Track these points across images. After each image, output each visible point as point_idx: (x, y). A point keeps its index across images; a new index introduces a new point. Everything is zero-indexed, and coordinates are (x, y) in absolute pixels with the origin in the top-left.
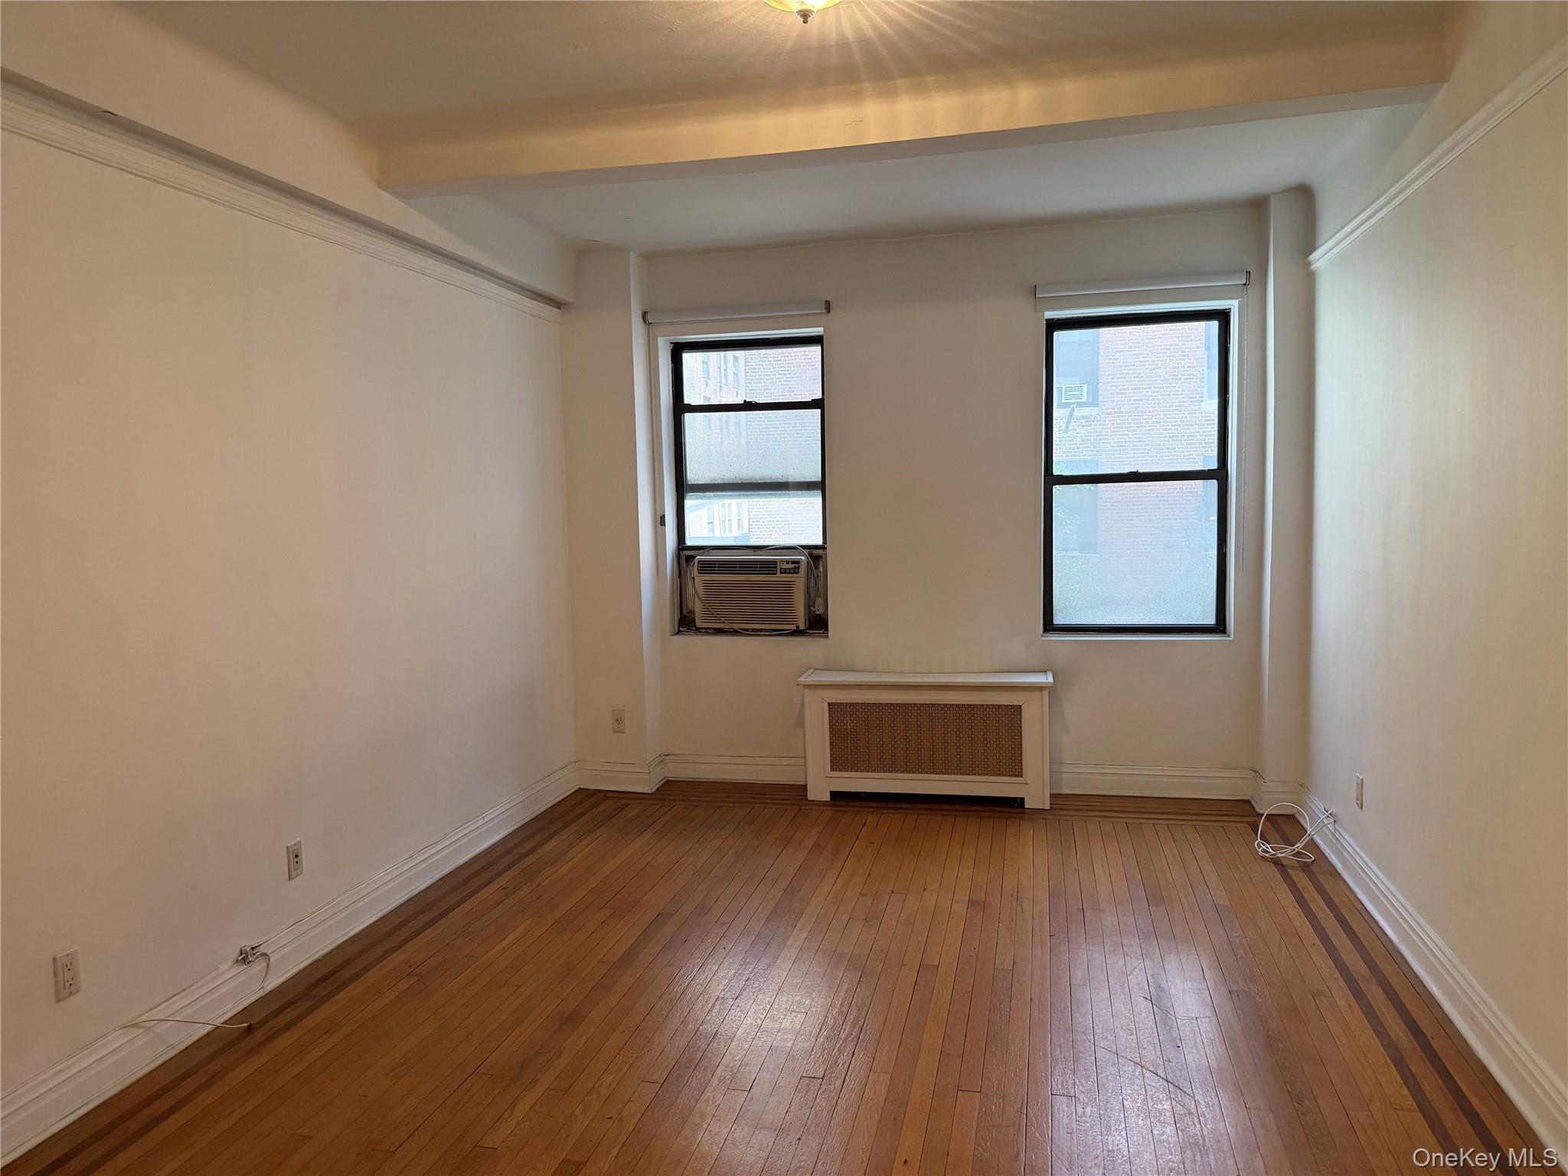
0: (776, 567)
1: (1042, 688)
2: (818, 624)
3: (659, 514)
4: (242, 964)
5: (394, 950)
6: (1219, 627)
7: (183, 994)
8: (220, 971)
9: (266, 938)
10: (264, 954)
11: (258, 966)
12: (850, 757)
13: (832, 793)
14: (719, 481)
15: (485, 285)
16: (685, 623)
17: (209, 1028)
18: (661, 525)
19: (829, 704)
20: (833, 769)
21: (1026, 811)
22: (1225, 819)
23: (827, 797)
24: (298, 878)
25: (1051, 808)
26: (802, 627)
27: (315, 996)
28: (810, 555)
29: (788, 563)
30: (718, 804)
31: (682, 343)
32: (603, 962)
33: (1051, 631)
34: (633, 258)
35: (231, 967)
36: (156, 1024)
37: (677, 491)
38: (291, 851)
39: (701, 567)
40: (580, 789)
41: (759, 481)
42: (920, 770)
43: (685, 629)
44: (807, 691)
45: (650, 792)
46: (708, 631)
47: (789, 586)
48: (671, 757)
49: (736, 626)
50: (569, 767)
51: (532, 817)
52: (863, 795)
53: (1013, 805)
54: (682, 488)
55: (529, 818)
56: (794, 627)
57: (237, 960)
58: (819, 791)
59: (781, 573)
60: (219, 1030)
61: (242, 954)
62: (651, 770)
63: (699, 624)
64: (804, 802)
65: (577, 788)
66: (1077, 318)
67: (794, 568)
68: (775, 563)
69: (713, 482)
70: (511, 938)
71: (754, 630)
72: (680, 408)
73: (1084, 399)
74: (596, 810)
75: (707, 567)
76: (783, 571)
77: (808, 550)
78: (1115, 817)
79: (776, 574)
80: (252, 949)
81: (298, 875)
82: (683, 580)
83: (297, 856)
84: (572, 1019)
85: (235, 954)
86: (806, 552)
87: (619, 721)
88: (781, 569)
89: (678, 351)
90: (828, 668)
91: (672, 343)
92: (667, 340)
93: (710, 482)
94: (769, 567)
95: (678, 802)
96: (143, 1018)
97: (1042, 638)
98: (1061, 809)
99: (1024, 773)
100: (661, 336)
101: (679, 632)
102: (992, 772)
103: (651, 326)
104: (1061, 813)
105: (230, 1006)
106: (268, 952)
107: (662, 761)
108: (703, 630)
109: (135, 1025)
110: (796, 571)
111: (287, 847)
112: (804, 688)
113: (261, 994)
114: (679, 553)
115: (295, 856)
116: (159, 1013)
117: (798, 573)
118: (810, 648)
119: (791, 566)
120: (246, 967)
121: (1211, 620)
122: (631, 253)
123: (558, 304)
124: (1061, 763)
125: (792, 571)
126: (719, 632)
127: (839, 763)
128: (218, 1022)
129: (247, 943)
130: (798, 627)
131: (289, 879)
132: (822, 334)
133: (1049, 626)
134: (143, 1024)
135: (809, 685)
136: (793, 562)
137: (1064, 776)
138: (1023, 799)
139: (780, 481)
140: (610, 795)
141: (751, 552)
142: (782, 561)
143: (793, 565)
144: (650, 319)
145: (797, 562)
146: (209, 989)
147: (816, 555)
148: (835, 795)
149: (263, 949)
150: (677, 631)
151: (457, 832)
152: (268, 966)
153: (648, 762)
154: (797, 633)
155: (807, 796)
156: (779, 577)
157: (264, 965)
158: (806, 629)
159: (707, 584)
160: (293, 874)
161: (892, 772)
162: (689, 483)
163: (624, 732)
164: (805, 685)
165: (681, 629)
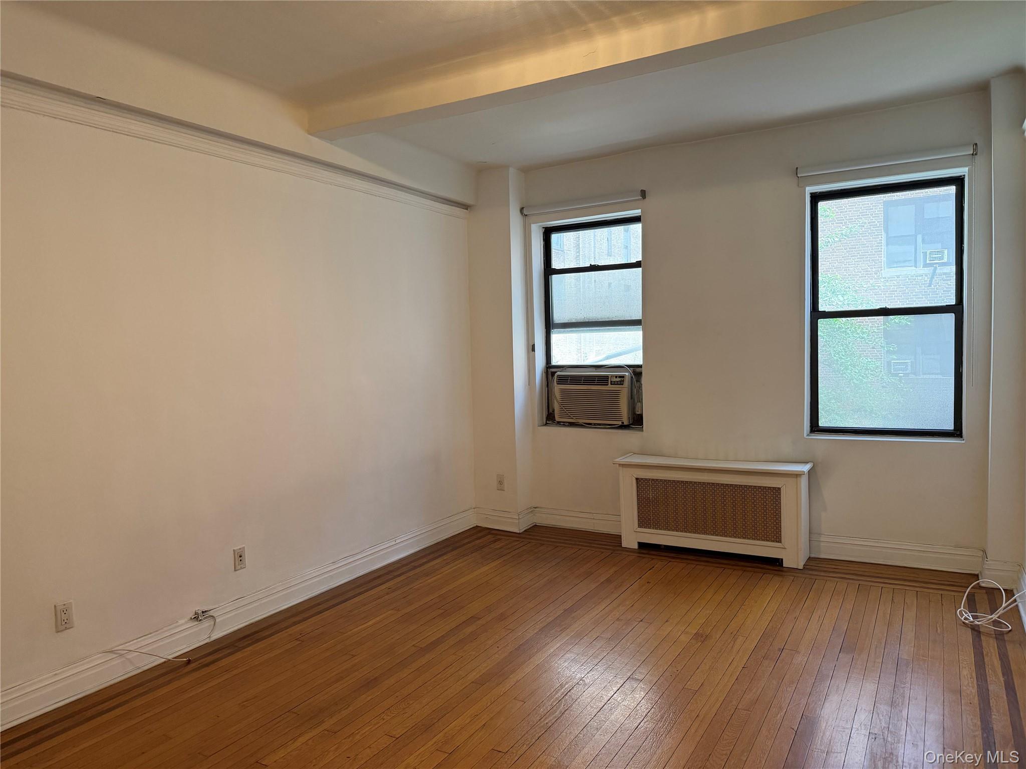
0: (608, 380)
1: (797, 475)
2: (637, 421)
3: (531, 344)
4: (195, 621)
5: (299, 622)
6: (957, 432)
7: (150, 636)
8: (178, 624)
9: (214, 607)
10: (212, 616)
11: (207, 624)
12: (652, 518)
13: (639, 543)
14: (574, 321)
15: (402, 195)
16: (550, 418)
17: (163, 660)
18: (533, 351)
19: (637, 479)
20: (640, 526)
21: (785, 569)
22: (948, 588)
23: (636, 546)
24: (241, 570)
25: (804, 568)
26: (626, 423)
27: (237, 646)
28: (634, 372)
29: (616, 377)
30: (558, 544)
31: (550, 227)
32: (416, 646)
33: (816, 431)
34: (512, 171)
35: (186, 623)
36: (127, 653)
37: (546, 328)
38: (236, 553)
39: (559, 380)
40: (477, 526)
41: (600, 320)
42: (696, 531)
43: (550, 422)
44: (621, 468)
45: (518, 532)
46: (565, 424)
47: (616, 394)
48: (537, 509)
49: (581, 421)
50: (470, 511)
51: (435, 542)
52: (663, 547)
53: (775, 564)
54: (549, 325)
55: (433, 543)
56: (620, 423)
57: (191, 618)
58: (630, 541)
59: (611, 384)
60: (171, 661)
61: (196, 614)
62: (520, 517)
63: (557, 419)
64: (618, 548)
65: (475, 525)
66: (835, 191)
67: (620, 381)
68: (607, 377)
69: (569, 322)
70: (370, 623)
71: (595, 424)
72: (549, 271)
73: (945, 260)
74: (477, 542)
75: (563, 380)
76: (613, 383)
77: (632, 369)
78: (853, 579)
79: (607, 385)
80: (203, 612)
81: (241, 568)
82: (550, 389)
83: (240, 556)
84: (370, 684)
85: (192, 615)
86: (631, 370)
87: (501, 483)
88: (611, 381)
89: (548, 233)
90: (643, 453)
91: (543, 228)
92: (540, 226)
93: (568, 322)
94: (603, 380)
95: (533, 541)
96: (120, 648)
97: (807, 437)
98: (812, 570)
99: (783, 540)
100: (533, 223)
101: (546, 424)
102: (758, 538)
103: (527, 217)
104: (811, 572)
105: (185, 646)
106: (215, 616)
107: (531, 512)
108: (562, 424)
109: (112, 652)
110: (621, 383)
111: (234, 550)
112: (619, 466)
113: (208, 641)
114: (547, 370)
115: (240, 557)
116: (128, 646)
117: (623, 384)
118: (630, 438)
119: (618, 379)
120: (197, 623)
121: (950, 426)
122: (511, 169)
123: (466, 207)
124: (820, 534)
125: (619, 383)
126: (572, 425)
127: (644, 521)
128: (170, 657)
129: (200, 608)
130: (623, 423)
131: (235, 571)
132: (640, 214)
133: (815, 427)
134: (119, 651)
135: (623, 465)
136: (620, 377)
137: (822, 544)
138: (782, 560)
139: (614, 319)
140: (493, 532)
141: (594, 369)
142: (612, 376)
143: (620, 379)
144: (525, 212)
145: (623, 377)
146: (170, 634)
147: (636, 371)
148: (642, 545)
149: (211, 613)
150: (545, 423)
151: (371, 550)
152: (215, 623)
153: (519, 511)
154: (623, 427)
155: (621, 544)
156: (610, 387)
157: (213, 623)
158: (631, 424)
159: (562, 391)
160: (238, 567)
161: (682, 532)
162: (555, 322)
163: (504, 490)
164: (619, 464)
165: (548, 422)
